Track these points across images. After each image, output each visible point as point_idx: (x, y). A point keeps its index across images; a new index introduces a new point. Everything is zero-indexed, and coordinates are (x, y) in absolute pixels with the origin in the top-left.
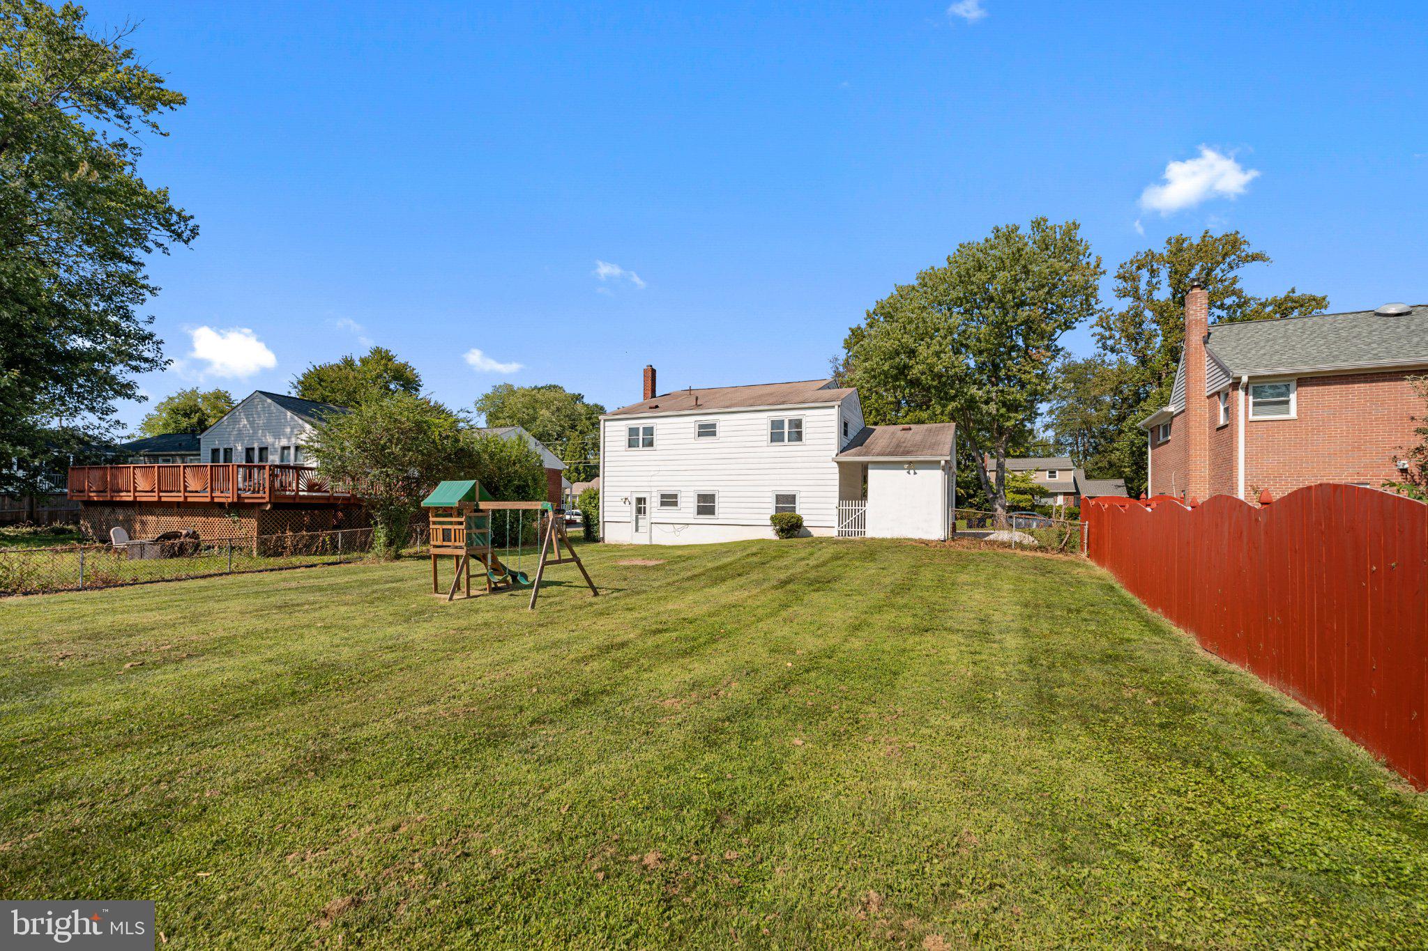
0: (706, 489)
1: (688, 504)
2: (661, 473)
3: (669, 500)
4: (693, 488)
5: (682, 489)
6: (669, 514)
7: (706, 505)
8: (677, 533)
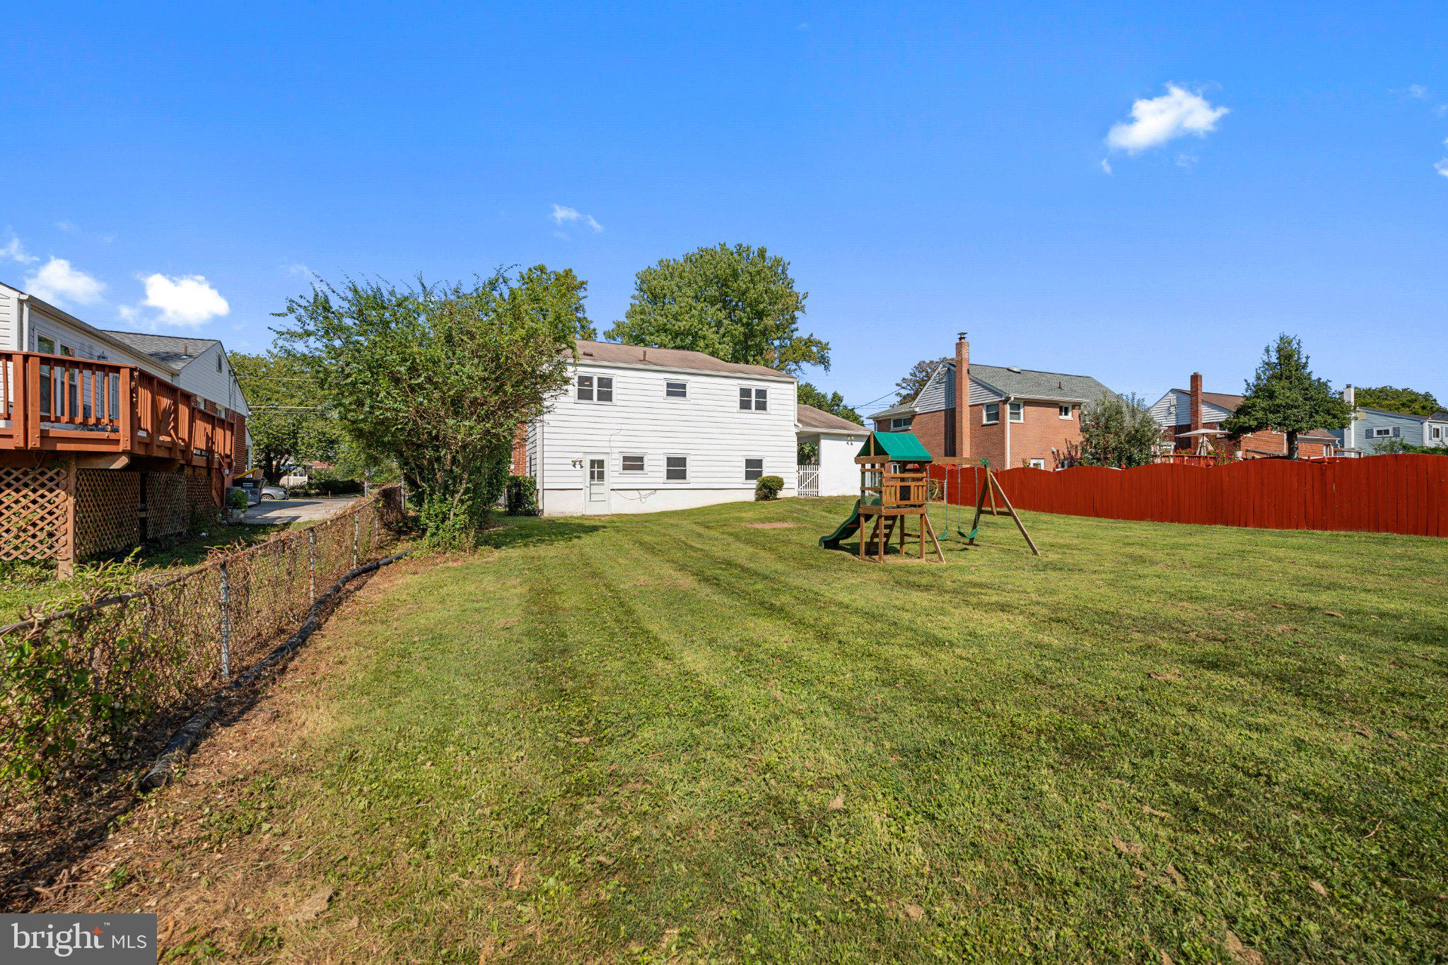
0: (677, 452)
1: (656, 469)
2: (623, 432)
3: (633, 463)
4: (662, 451)
5: (649, 451)
6: (634, 479)
7: (677, 469)
8: (643, 500)
